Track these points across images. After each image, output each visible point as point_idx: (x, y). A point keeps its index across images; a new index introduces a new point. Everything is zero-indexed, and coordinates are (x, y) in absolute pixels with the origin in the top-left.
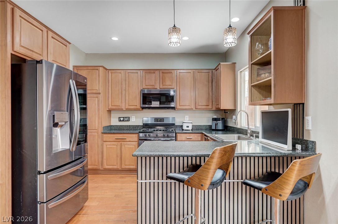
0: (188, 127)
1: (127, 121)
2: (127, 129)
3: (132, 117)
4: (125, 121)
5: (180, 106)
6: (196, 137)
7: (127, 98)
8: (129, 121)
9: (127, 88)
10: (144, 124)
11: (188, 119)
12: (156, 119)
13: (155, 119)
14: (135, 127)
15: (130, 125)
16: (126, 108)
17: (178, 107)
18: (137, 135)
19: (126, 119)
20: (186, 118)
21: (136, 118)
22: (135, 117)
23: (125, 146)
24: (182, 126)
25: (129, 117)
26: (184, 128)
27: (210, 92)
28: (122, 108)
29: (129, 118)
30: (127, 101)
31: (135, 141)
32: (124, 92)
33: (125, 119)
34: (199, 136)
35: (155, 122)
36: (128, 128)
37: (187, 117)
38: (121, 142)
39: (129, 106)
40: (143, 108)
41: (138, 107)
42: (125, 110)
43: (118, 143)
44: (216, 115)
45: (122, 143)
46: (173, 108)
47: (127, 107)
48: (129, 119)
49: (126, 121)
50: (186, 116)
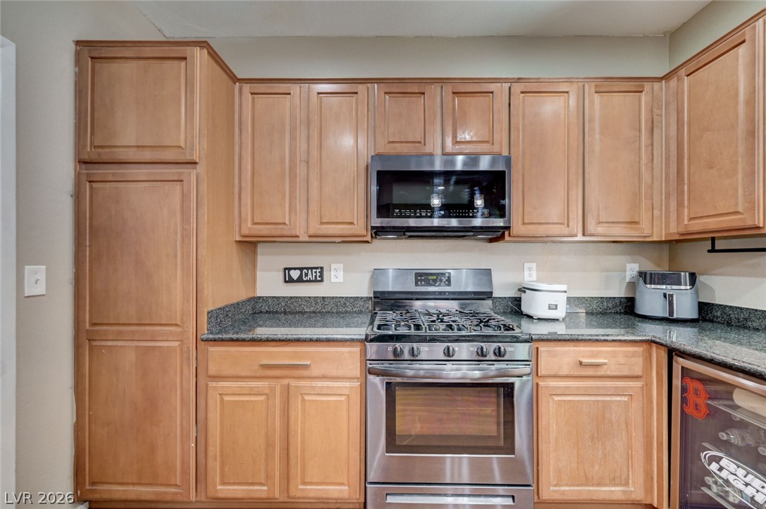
0: (553, 307)
1: (316, 281)
2: (314, 312)
3: (333, 266)
4: (307, 281)
5: (524, 224)
6: (622, 360)
7: (314, 193)
8: (322, 281)
9: (315, 153)
10: (375, 292)
11: (534, 273)
12: (422, 277)
13: (418, 275)
14: (345, 304)
15: (324, 298)
16: (312, 232)
17: (517, 228)
18: (356, 349)
19: (310, 276)
20: (526, 273)
21: (345, 270)
22: (342, 265)
23: (307, 398)
24: (517, 301)
25: (322, 268)
26: (525, 309)
27: (643, 168)
28: (293, 233)
29: (321, 273)
30: (314, 206)
31: (349, 375)
32: (301, 170)
33: (306, 275)
34: (634, 355)
35: (417, 284)
36: (319, 307)
37: (530, 269)
38: (286, 382)
39: (322, 223)
40: (378, 232)
41: (360, 228)
42: (307, 239)
43: (272, 383)
44: (634, 262)
45: (293, 383)
46: (497, 235)
47: (315, 228)
48: (321, 276)
49: (310, 281)
50: (527, 265)
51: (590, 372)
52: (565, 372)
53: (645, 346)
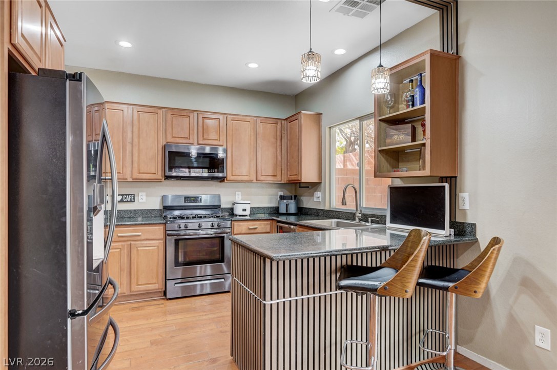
0: (244, 210)
1: (131, 201)
2: (129, 218)
3: (140, 194)
4: (126, 201)
5: (232, 175)
6: (263, 226)
7: (135, 159)
8: (134, 201)
9: (136, 140)
10: (164, 207)
11: (240, 196)
12: (187, 199)
13: (185, 198)
14: (147, 213)
15: (135, 210)
16: (134, 177)
17: (230, 177)
18: (162, 227)
19: (127, 199)
20: (237, 196)
21: (147, 196)
22: (145, 193)
23: (139, 249)
24: (232, 209)
25: (134, 195)
26: (235, 212)
27: (278, 154)
28: (125, 177)
29: (134, 197)
30: (135, 165)
31: (158, 237)
32: (129, 147)
33: (126, 198)
34: (267, 224)
35: (185, 202)
36: (132, 215)
37: (238, 195)
38: (129, 243)
39: (140, 173)
40: (168, 178)
41: (159, 175)
42: (132, 180)
43: (123, 243)
44: (282, 191)
45: (132, 243)
46: (222, 180)
47: (136, 175)
48: (134, 199)
49: (128, 201)
50: (237, 193)
51: (252, 231)
52: (243, 232)
53: (271, 221)
